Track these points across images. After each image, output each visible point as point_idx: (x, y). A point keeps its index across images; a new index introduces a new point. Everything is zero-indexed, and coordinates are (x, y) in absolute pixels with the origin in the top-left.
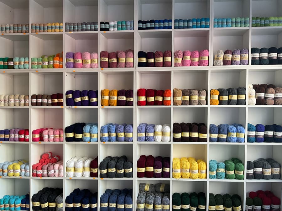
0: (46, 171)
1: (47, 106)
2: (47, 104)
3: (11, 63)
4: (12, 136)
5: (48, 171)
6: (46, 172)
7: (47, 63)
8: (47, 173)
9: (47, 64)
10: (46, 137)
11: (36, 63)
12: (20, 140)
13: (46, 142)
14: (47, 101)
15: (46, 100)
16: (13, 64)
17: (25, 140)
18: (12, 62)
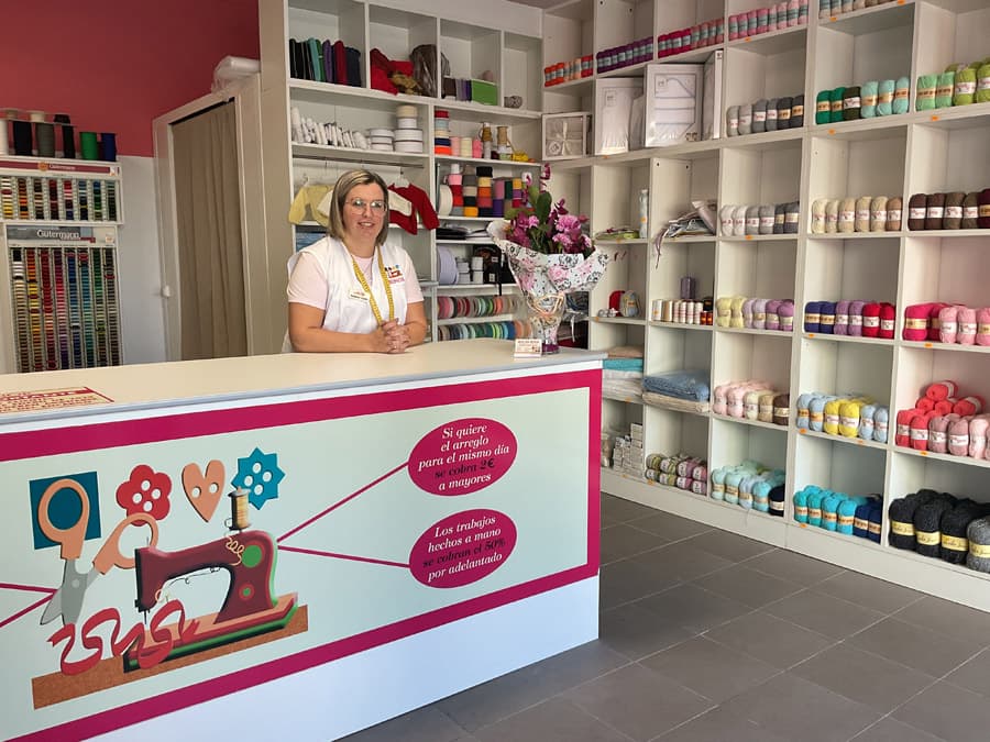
0: (943, 435)
1: (961, 228)
2: (963, 224)
3: (855, 103)
4: (844, 320)
5: (947, 438)
6: (940, 439)
7: (972, 84)
8: (944, 441)
9: (971, 91)
10: (950, 328)
11: (934, 90)
12: (866, 332)
13: (947, 345)
14: (963, 213)
15: (959, 209)
16: (858, 106)
17: (880, 333)
18: (857, 99)
